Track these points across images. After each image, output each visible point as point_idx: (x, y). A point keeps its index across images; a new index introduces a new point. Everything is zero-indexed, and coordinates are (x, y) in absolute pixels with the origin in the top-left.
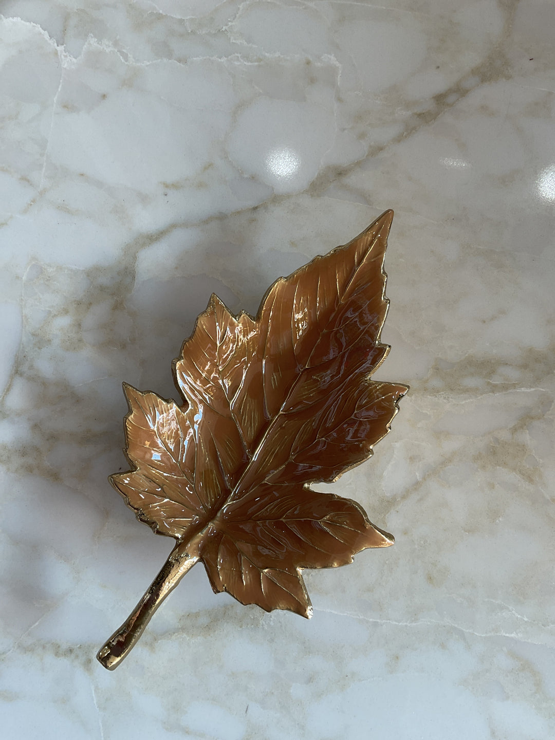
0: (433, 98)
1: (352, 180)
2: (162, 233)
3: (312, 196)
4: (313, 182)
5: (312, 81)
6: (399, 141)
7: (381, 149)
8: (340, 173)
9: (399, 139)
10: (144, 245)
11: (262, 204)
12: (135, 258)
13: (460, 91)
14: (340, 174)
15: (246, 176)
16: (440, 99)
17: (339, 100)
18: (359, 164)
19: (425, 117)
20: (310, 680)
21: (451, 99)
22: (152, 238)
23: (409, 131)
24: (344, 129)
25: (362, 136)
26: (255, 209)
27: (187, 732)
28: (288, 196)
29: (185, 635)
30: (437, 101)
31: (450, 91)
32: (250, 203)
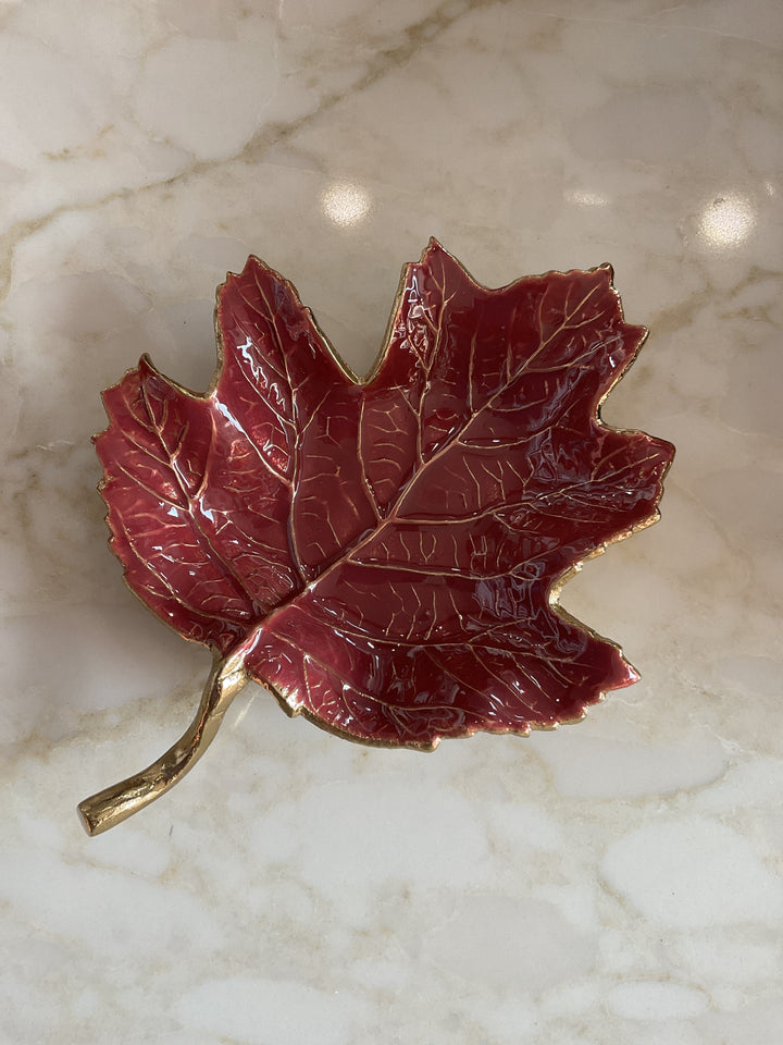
0: (406, 30)
1: (302, 140)
2: (46, 219)
3: (248, 163)
4: (248, 144)
5: (246, 13)
6: (361, 89)
7: (337, 99)
8: (284, 131)
9: (361, 86)
10: (22, 235)
11: (180, 177)
12: (10, 253)
13: (442, 20)
14: (284, 133)
15: (157, 139)
16: (415, 32)
17: (282, 37)
18: (309, 119)
19: (395, 57)
20: (254, 787)
21: (429, 31)
22: (34, 226)
23: (374, 75)
24: (288, 75)
25: (312, 83)
26: (171, 181)
27: (93, 865)
28: (216, 164)
29: (88, 740)
30: (411, 34)
31: (428, 22)
32: (165, 175)
